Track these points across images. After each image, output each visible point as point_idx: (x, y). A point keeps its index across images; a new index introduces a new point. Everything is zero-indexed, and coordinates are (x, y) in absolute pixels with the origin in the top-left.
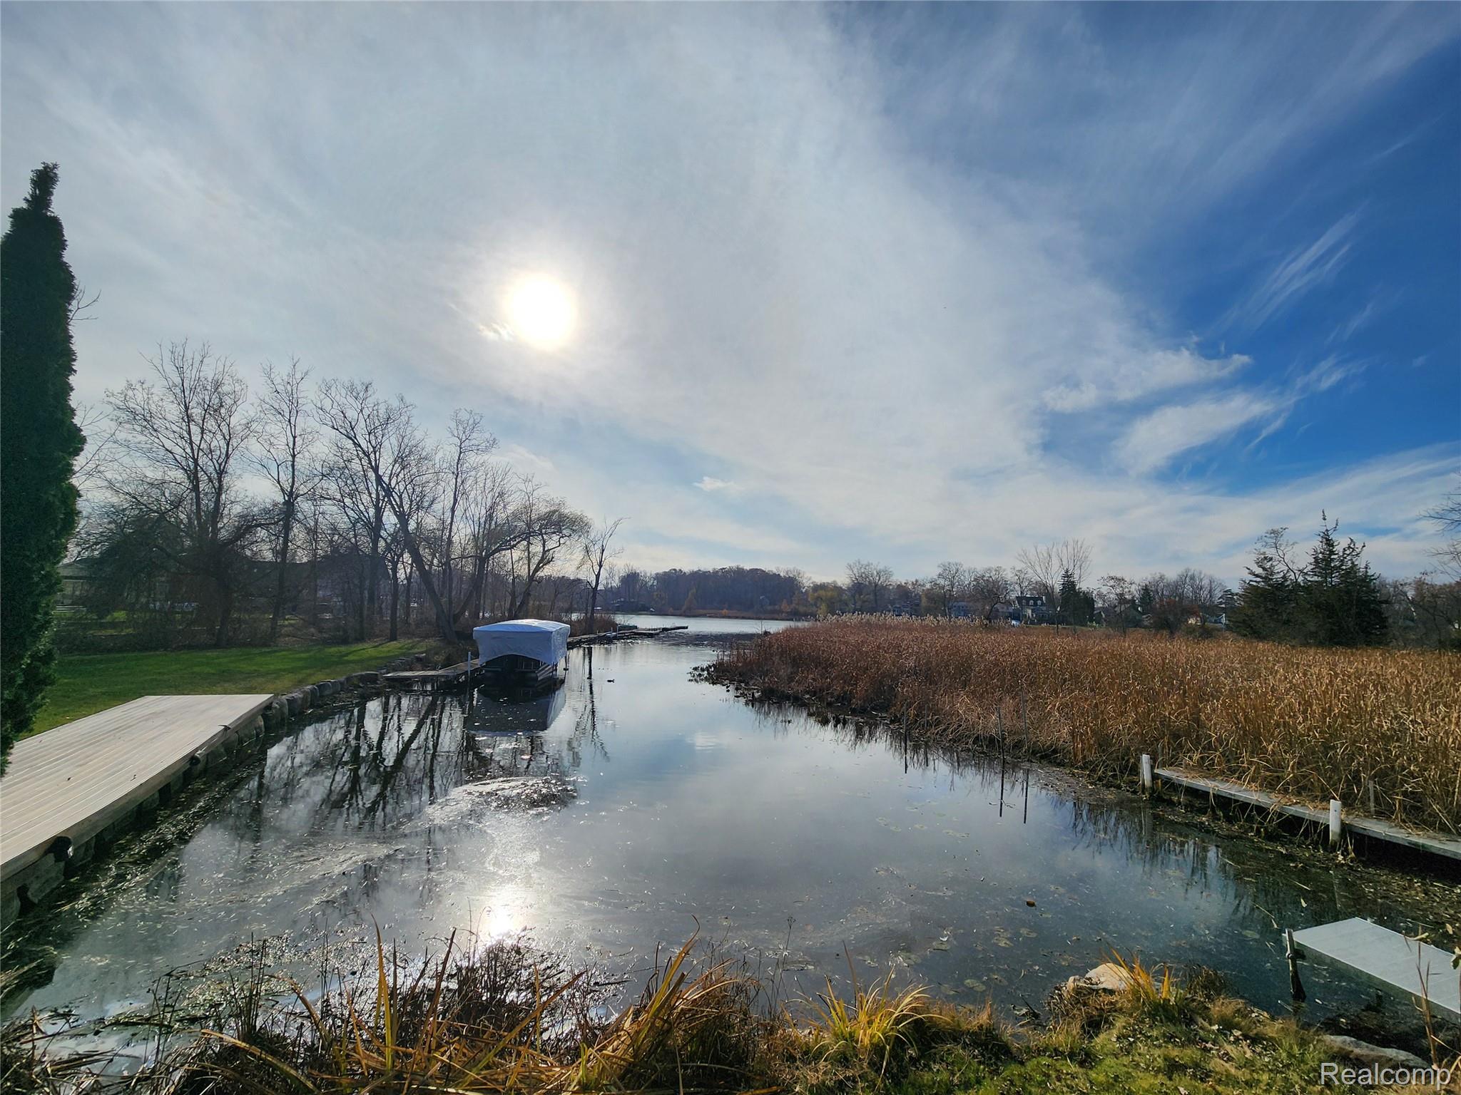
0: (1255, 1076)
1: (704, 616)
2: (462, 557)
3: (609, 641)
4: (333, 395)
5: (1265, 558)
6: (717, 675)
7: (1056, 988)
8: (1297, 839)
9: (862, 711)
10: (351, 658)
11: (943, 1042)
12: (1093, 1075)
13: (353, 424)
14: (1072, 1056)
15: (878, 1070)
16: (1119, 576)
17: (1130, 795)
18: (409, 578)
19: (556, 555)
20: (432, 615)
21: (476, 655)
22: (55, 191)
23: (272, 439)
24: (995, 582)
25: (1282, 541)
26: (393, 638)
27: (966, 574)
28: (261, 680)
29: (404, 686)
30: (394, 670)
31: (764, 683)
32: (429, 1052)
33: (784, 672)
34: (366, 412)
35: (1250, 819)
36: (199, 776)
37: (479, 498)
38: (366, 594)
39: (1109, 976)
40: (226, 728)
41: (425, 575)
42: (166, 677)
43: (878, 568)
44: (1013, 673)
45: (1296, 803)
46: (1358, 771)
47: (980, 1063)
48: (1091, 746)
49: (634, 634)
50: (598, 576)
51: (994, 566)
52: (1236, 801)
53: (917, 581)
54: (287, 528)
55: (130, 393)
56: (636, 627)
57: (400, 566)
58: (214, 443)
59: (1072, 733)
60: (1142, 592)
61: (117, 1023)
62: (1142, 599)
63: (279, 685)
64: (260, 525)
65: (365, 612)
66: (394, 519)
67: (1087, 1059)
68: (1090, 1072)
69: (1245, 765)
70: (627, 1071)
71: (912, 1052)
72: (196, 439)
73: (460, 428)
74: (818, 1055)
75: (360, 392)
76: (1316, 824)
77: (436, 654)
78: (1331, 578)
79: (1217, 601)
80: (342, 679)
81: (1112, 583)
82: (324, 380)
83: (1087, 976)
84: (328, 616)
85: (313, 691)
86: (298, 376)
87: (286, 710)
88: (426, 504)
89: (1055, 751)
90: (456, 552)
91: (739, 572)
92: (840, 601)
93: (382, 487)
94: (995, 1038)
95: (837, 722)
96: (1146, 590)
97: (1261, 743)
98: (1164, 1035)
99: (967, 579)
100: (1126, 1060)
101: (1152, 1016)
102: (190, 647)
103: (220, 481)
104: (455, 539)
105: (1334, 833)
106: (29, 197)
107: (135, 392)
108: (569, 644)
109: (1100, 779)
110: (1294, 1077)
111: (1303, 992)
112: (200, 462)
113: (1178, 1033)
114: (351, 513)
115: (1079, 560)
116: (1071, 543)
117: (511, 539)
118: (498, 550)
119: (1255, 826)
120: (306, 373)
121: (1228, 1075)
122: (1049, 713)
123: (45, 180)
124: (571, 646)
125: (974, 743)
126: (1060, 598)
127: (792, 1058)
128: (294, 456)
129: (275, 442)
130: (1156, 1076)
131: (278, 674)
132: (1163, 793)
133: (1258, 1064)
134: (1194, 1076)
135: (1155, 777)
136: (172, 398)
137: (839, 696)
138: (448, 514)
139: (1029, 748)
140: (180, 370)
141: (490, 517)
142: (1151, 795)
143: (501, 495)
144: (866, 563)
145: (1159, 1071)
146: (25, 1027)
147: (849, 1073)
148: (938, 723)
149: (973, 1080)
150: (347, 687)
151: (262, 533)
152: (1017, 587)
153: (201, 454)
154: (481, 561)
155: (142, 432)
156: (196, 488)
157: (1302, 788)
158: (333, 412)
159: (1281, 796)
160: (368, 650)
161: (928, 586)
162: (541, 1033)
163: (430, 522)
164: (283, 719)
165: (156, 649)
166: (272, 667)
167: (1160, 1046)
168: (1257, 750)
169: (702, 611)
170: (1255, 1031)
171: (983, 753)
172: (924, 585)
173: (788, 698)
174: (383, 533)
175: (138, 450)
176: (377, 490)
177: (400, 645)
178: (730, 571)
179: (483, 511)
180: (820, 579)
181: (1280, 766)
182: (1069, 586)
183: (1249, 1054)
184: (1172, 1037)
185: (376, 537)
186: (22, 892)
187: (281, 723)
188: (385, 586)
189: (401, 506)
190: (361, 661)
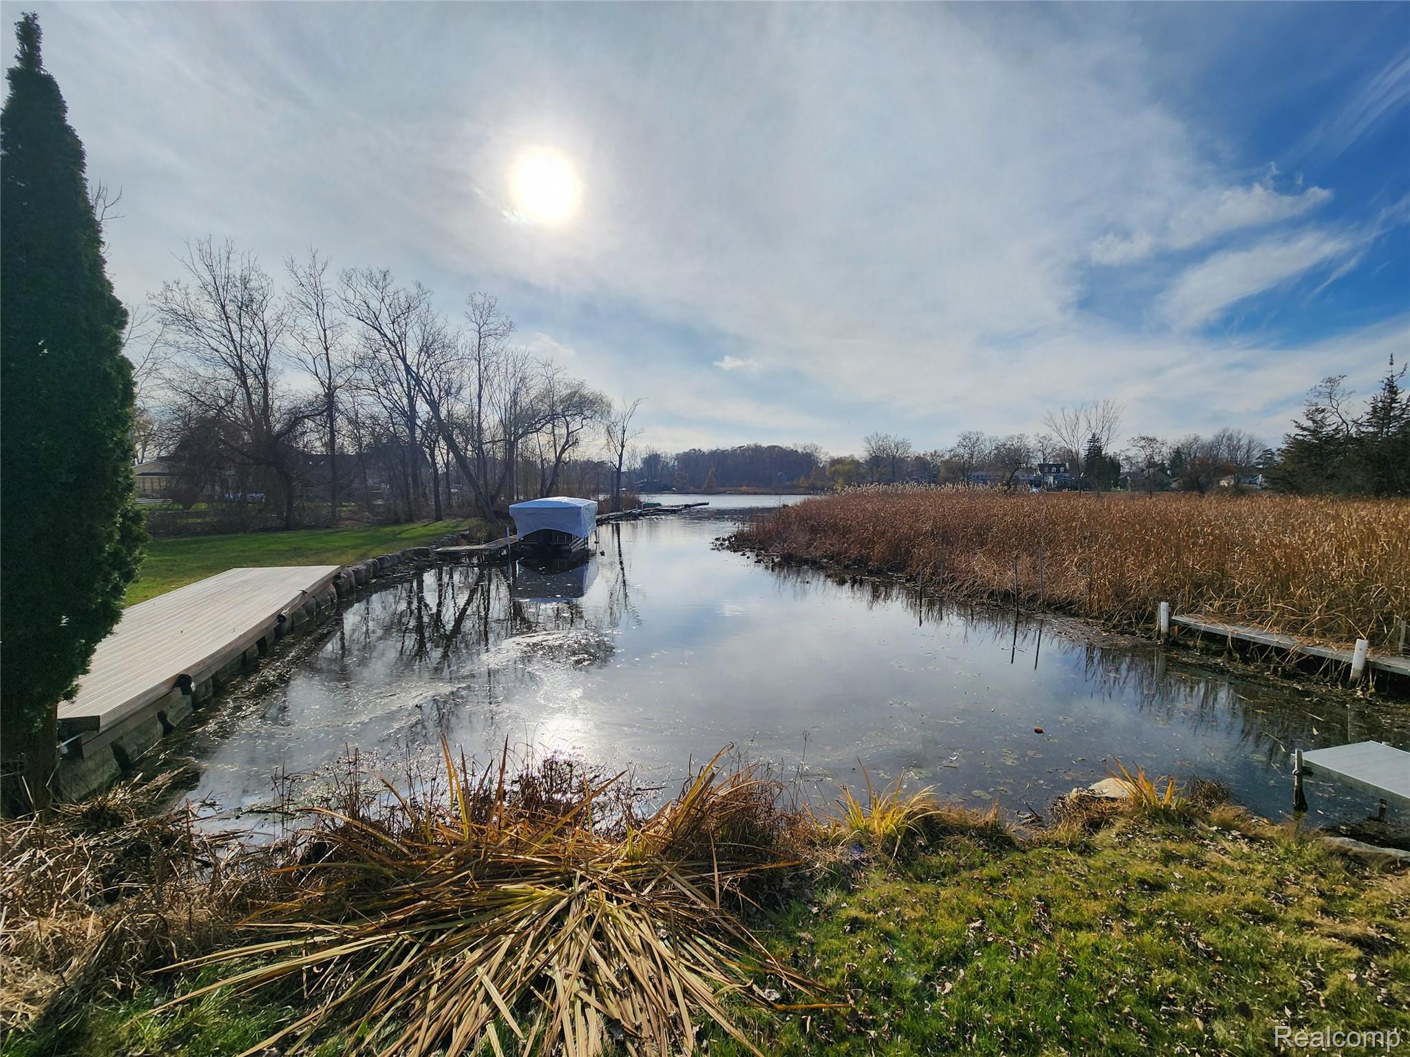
0: (1251, 866)
1: (724, 493)
2: (494, 442)
3: (636, 517)
4: (355, 285)
5: (1317, 410)
6: (738, 544)
7: (1060, 798)
8: (1315, 678)
9: (879, 572)
10: (403, 536)
11: (951, 834)
12: (1091, 862)
13: (377, 313)
14: (1072, 847)
15: (890, 854)
16: (1150, 436)
17: (1144, 641)
18: (447, 465)
19: (582, 436)
20: (471, 495)
21: (514, 531)
22: (42, 46)
23: (304, 332)
24: (1018, 450)
25: (1338, 391)
26: (439, 518)
27: (988, 443)
28: (329, 555)
29: (454, 560)
30: (443, 545)
31: (783, 549)
32: (500, 829)
33: (803, 538)
34: (387, 301)
35: (1268, 659)
36: (288, 633)
37: (503, 385)
38: (410, 480)
39: (1110, 787)
40: (304, 593)
41: (461, 459)
42: (248, 554)
43: (896, 440)
44: (1032, 533)
45: (1320, 644)
46: (1391, 613)
47: (985, 851)
48: (1108, 597)
49: (658, 511)
50: (621, 456)
51: (1017, 433)
52: (1255, 643)
53: (935, 452)
54: (332, 419)
55: (169, 294)
56: (660, 505)
57: (437, 452)
58: (253, 340)
59: (1090, 587)
60: (1173, 455)
61: (252, 811)
62: (1173, 461)
63: (344, 558)
64: (307, 417)
65: (412, 496)
66: (426, 408)
67: (1086, 850)
68: (1088, 860)
69: (1269, 610)
70: (667, 848)
71: (922, 841)
72: (237, 336)
73: (477, 312)
74: (836, 842)
75: (380, 281)
76: (1338, 662)
77: (479, 531)
78: (1388, 428)
79: (1254, 461)
80: (398, 553)
81: (1143, 443)
82: (344, 270)
83: (1091, 788)
84: (380, 502)
85: (374, 564)
86: (319, 267)
87: (353, 579)
88: (453, 391)
89: (1070, 603)
90: (487, 436)
91: (757, 449)
92: (858, 474)
93: (412, 377)
94: (1000, 832)
95: (854, 582)
96: (1178, 452)
97: (1288, 588)
98: (1163, 834)
99: (988, 448)
100: (1123, 852)
101: (1150, 817)
102: (265, 530)
103: (264, 377)
104: (485, 425)
105: (1355, 671)
106: (19, 55)
107: (174, 293)
108: (598, 521)
109: (1114, 627)
110: (1288, 867)
111: (1305, 803)
112: (244, 360)
113: (1177, 833)
114: (387, 403)
115: (1108, 422)
116: (1101, 404)
117: (536, 422)
118: (525, 434)
119: (1272, 666)
120: (326, 264)
121: (1224, 865)
122: (1067, 568)
123: (29, 32)
124: (600, 523)
125: (989, 597)
126: (1084, 464)
127: (813, 844)
128: (327, 349)
129: (308, 335)
130: (1152, 864)
131: (342, 550)
132: (1179, 638)
133: (1254, 857)
134: (1190, 865)
135: (1171, 623)
136: (207, 297)
137: (856, 559)
138: (475, 400)
139: (1044, 600)
140: (210, 267)
141: (515, 402)
142: (1166, 639)
143: (522, 379)
144: (884, 435)
145: (1155, 860)
146: (183, 812)
147: (864, 856)
148: (954, 580)
149: (978, 863)
150: (404, 559)
151: (309, 424)
152: (1040, 454)
153: (243, 351)
154: (511, 446)
155: (187, 333)
156: (244, 383)
157: (1327, 630)
158: (357, 302)
159: (1303, 638)
160: (418, 529)
161: (947, 457)
162: (594, 825)
163: (460, 409)
164: (352, 587)
165: (237, 533)
166: (337, 544)
167: (1158, 841)
168: (1284, 593)
169: (722, 489)
170: (1254, 832)
171: (997, 606)
172: (943, 456)
173: (806, 562)
174: (419, 422)
175: (187, 349)
176: (407, 380)
177: (445, 524)
178: (749, 448)
179: (508, 397)
180: (836, 454)
181: (1307, 610)
182: (1095, 451)
183: (1246, 849)
184: (1171, 834)
185: (411, 424)
186: (162, 717)
187: (351, 590)
188: (426, 473)
189: (431, 394)
190: (414, 538)
